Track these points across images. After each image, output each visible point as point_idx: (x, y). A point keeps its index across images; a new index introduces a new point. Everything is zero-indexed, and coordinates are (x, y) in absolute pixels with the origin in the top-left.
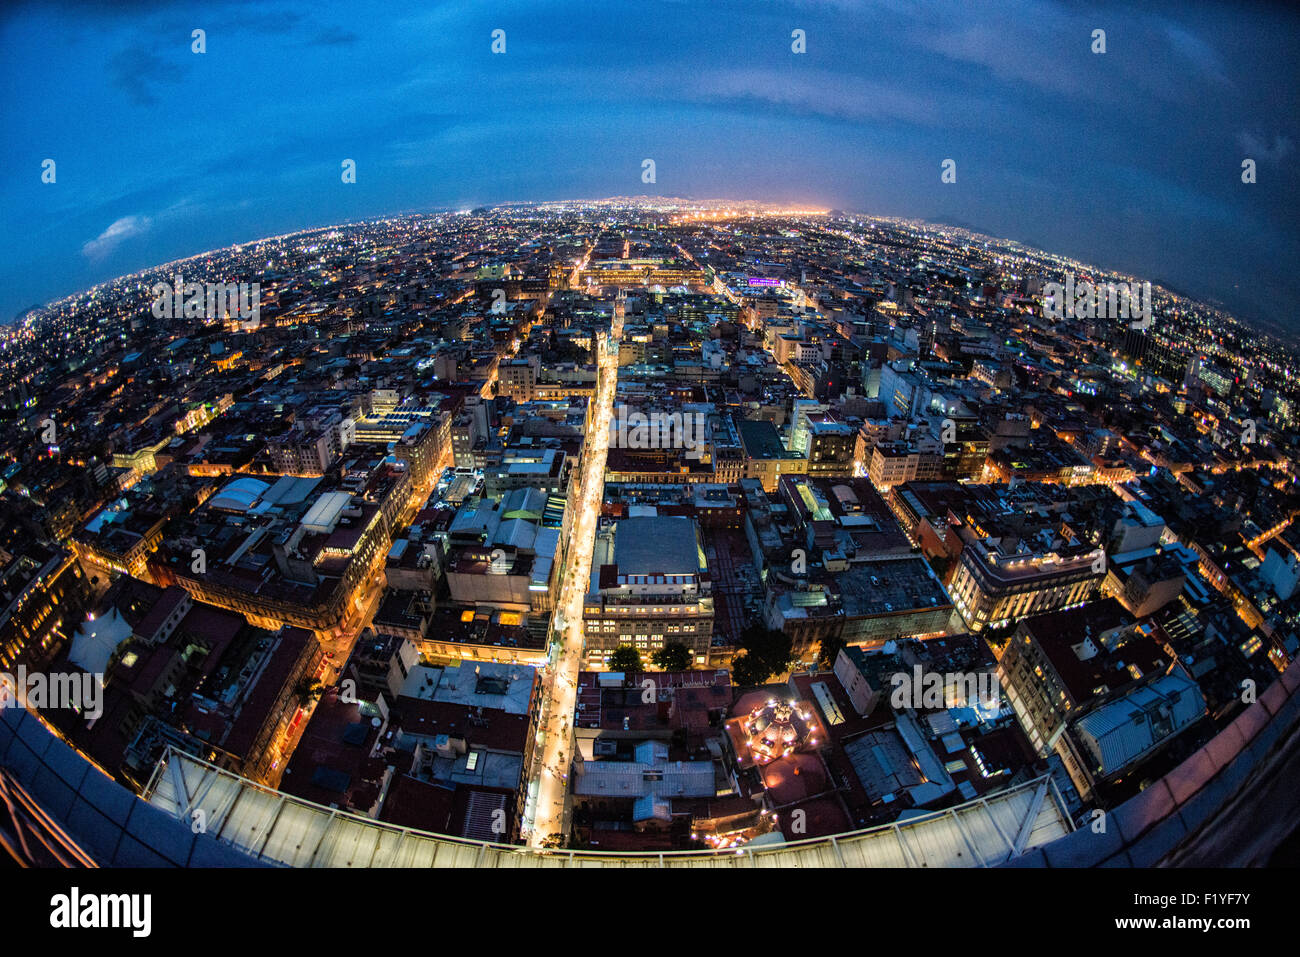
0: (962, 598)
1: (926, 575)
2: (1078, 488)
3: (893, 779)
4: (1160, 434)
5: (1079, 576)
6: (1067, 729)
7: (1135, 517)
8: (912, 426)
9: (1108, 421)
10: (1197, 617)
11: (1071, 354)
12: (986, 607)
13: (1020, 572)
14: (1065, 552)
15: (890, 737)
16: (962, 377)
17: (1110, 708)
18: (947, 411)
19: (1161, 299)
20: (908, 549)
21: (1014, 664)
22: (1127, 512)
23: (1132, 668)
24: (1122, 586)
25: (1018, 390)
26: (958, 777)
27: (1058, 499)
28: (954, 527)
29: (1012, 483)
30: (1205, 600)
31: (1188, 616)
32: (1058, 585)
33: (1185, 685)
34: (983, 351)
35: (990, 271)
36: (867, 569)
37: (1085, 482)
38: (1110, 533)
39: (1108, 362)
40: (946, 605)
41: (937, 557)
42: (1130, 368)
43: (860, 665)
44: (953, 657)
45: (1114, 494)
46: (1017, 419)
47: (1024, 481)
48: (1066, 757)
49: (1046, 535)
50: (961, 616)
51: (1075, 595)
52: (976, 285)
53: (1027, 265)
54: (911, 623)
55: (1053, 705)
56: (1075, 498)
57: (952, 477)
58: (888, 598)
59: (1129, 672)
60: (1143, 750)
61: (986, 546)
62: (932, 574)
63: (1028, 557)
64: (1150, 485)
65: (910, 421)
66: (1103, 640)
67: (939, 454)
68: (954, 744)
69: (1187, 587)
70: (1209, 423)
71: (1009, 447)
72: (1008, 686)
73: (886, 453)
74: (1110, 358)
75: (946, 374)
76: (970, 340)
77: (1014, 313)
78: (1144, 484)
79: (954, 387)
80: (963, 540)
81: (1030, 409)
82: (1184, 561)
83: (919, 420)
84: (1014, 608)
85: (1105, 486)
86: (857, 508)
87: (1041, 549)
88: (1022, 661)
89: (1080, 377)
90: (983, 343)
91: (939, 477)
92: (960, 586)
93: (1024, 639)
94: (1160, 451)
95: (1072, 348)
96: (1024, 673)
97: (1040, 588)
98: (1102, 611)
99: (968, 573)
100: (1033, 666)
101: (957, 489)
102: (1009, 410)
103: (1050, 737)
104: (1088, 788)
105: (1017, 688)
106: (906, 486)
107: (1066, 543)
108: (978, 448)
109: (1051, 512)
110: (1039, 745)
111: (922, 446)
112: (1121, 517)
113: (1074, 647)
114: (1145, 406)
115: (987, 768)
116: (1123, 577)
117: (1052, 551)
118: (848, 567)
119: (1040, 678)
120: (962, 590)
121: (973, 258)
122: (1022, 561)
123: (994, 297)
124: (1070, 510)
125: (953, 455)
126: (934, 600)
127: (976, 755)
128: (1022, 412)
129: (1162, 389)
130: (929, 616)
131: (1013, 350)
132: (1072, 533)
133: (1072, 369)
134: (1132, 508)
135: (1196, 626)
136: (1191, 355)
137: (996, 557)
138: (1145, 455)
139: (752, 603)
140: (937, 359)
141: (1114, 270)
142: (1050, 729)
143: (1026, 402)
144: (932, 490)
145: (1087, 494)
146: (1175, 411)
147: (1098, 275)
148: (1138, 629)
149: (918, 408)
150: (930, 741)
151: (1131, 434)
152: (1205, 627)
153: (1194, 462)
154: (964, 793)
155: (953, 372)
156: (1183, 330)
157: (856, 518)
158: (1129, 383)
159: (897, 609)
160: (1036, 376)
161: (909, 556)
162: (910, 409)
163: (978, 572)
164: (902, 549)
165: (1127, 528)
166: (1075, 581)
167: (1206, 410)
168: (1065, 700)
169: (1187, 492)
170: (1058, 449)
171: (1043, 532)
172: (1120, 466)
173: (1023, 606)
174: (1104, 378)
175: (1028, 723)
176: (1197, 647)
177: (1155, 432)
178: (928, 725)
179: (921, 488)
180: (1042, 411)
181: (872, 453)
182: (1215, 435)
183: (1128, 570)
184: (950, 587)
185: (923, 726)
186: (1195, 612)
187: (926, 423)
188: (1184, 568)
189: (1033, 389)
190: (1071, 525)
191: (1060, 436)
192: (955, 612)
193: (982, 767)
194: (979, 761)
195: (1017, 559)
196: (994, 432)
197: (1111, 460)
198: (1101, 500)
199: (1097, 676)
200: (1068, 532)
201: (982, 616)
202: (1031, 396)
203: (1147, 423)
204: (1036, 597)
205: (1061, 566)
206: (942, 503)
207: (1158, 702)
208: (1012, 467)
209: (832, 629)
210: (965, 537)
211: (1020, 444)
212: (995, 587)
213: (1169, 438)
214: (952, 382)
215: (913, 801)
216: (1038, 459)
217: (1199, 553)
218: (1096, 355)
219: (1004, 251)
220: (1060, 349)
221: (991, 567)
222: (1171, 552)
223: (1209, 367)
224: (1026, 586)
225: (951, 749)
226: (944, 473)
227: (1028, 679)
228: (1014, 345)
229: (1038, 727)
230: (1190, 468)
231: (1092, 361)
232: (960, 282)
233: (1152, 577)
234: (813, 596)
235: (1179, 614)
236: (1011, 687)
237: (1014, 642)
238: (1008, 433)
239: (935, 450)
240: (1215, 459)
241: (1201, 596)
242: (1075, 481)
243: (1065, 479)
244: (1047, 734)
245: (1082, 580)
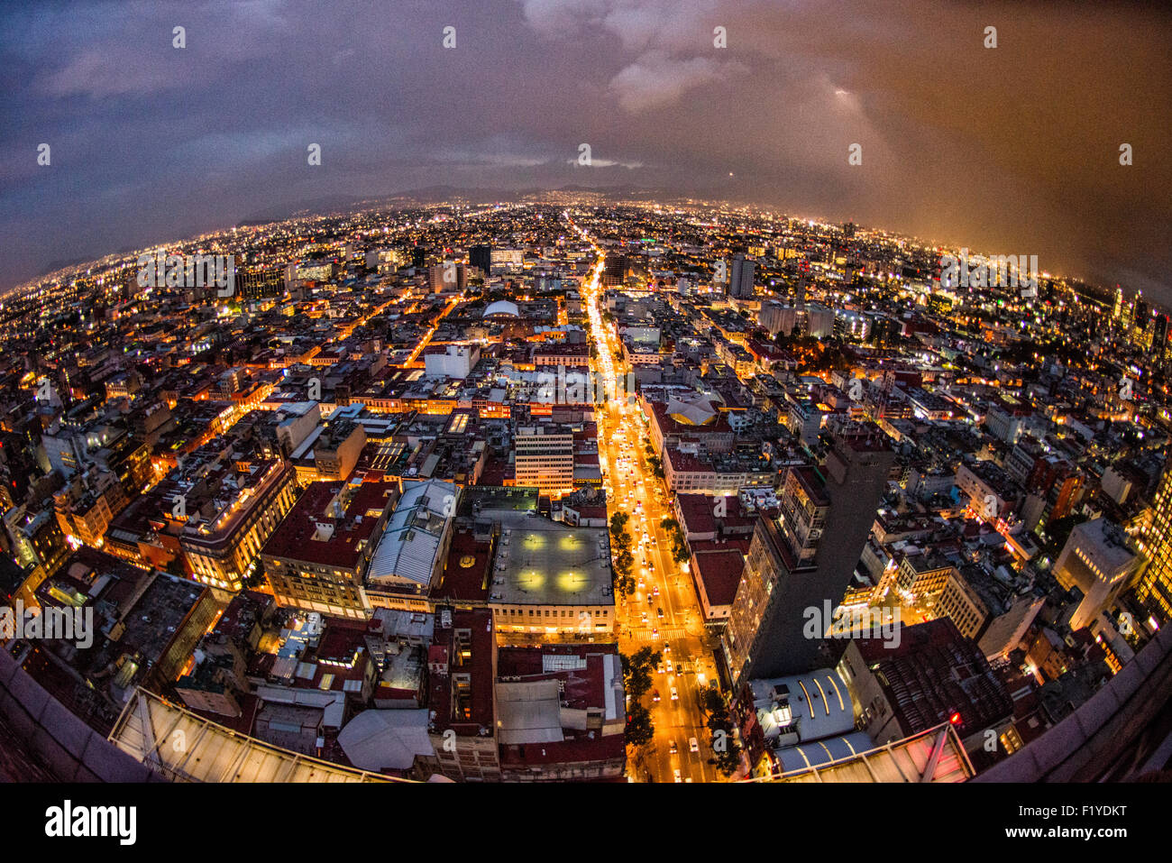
0: (210, 577)
1: (173, 583)
2: (232, 428)
3: (305, 730)
4: (279, 342)
5: (275, 489)
6: (366, 588)
7: (290, 416)
8: (86, 475)
9: (230, 360)
10: (394, 442)
11: (180, 327)
12: (230, 567)
13: (231, 523)
14: (252, 481)
15: (270, 710)
16: (102, 404)
17: (380, 549)
18: (102, 443)
19: (248, 236)
20: (145, 576)
21: (286, 585)
22: (281, 417)
23: (370, 513)
24: (314, 469)
25: (148, 385)
26: (337, 685)
27: (222, 448)
28: (163, 531)
29: (179, 463)
30: (391, 427)
31: (386, 447)
32: (265, 508)
33: (424, 488)
34: (108, 371)
35: (98, 292)
36: (135, 616)
37: (234, 420)
38: (277, 442)
39: (212, 314)
40: (204, 591)
41: (169, 563)
42: (233, 308)
43: (196, 687)
44: (242, 621)
45: (264, 412)
46: (155, 409)
47: (187, 455)
48: (386, 603)
49: (228, 482)
50: (221, 589)
51: (284, 504)
52: (87, 314)
53: (126, 270)
54: (196, 626)
55: (338, 584)
56: (235, 437)
57: (135, 494)
58: (166, 623)
59: (371, 517)
60: (436, 549)
61: (193, 526)
62: (175, 579)
63: (227, 509)
64: (290, 385)
65: (82, 471)
66: (330, 515)
67: (116, 483)
68: (308, 671)
69: (368, 430)
70: (320, 307)
71: (162, 436)
72: (297, 603)
73: (81, 512)
74: (213, 310)
75: (89, 410)
76: (97, 367)
77: (124, 321)
78: (284, 387)
79: (100, 417)
80: (174, 535)
81: (164, 394)
82: (352, 415)
83: (87, 465)
84: (249, 551)
85: (253, 412)
86: (93, 574)
87: (232, 494)
88: (288, 580)
89: (193, 341)
90: (106, 364)
91: (128, 501)
92: (201, 570)
93: (274, 564)
94: (285, 355)
95: (178, 322)
96: (298, 585)
97: (254, 521)
98: (314, 498)
99: (198, 556)
100: (297, 575)
101: (145, 500)
102: (147, 407)
103: (361, 603)
104: (427, 603)
105: (304, 598)
106: (111, 528)
107: (246, 474)
108: (141, 454)
109: (222, 462)
110: (361, 615)
111: (101, 486)
112: (277, 424)
113: (313, 538)
114: (257, 329)
115: (345, 662)
116: (311, 463)
117: (241, 490)
118: (123, 626)
119: (311, 578)
120: (206, 572)
121: (82, 289)
122: (225, 515)
123: (104, 316)
124: (236, 449)
125: (126, 475)
126: (192, 596)
127: (329, 663)
128: (158, 401)
129: (267, 307)
130: (201, 610)
131: (132, 353)
132: (248, 464)
133: (184, 339)
134: (282, 412)
135: (398, 448)
136: (285, 266)
137: (205, 527)
138: (273, 366)
139: (105, 713)
140: (78, 402)
141: (200, 234)
142: (356, 599)
143: (158, 390)
144: (129, 515)
145: (242, 427)
146: (285, 317)
147: (187, 247)
148: (351, 486)
149: (82, 456)
150: (292, 685)
151: (254, 358)
152: (407, 442)
153: (318, 344)
154: (353, 689)
155: (93, 405)
156: (273, 251)
157: (99, 583)
158: (236, 319)
159: (177, 625)
160: (157, 364)
161: (151, 580)
162: (77, 462)
163: (202, 549)
164: (142, 581)
165: (288, 428)
166: (275, 496)
167: (313, 299)
168: (343, 575)
169: (324, 368)
170: (200, 410)
171: (225, 481)
172: (256, 388)
173: (254, 544)
174: (214, 329)
175: (337, 611)
176: (410, 460)
177: (274, 344)
178: (279, 678)
179: (121, 519)
180: (173, 389)
181: (73, 521)
182: (330, 312)
183: (311, 455)
184: (195, 576)
185: (276, 682)
186: (389, 440)
187: (92, 465)
188: (355, 421)
189: (159, 375)
190: (243, 459)
191: (196, 399)
192: (213, 590)
193: (342, 665)
194: (335, 664)
195: (221, 517)
196: (144, 433)
197: (246, 389)
198: (256, 423)
199: (349, 540)
200: (246, 466)
201: (233, 576)
202: (159, 383)
203: (263, 341)
204: (257, 530)
205: (256, 494)
206: (142, 519)
207: (413, 515)
208: (173, 451)
209: (159, 680)
210: (175, 532)
211: (169, 428)
212: (223, 550)
213: (289, 340)
214: (96, 413)
215: (335, 728)
216: (189, 430)
217: (362, 402)
218: (201, 314)
219: (105, 268)
220: (169, 328)
221: (208, 537)
222: (338, 418)
223: (305, 266)
224: (243, 529)
225: (310, 676)
226: (129, 494)
227: (305, 586)
228: (131, 349)
229: (346, 606)
230: (318, 349)
231: (198, 322)
232: (74, 320)
233: (334, 445)
234: (125, 669)
235: (377, 450)
236: (301, 602)
237: (270, 573)
238: (155, 426)
239: (111, 481)
240: (338, 330)
241: (385, 427)
242: (226, 425)
243: (219, 429)
244: (357, 604)
245: (279, 490)
